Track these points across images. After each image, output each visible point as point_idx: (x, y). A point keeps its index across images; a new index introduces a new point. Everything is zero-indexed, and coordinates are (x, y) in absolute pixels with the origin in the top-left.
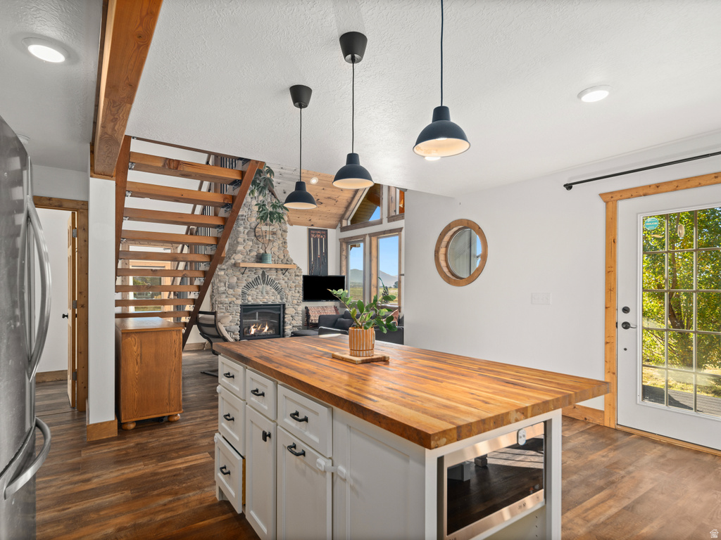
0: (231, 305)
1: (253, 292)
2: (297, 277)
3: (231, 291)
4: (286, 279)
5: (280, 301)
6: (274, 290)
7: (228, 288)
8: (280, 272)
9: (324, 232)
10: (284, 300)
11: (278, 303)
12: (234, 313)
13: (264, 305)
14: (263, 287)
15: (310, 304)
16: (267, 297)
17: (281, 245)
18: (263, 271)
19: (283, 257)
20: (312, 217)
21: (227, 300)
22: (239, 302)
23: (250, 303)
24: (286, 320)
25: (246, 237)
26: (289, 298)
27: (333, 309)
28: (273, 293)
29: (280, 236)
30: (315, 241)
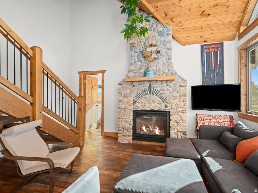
0: (126, 110)
1: (142, 100)
2: (181, 88)
3: (126, 100)
4: (171, 89)
5: (165, 109)
6: (159, 99)
7: (124, 97)
8: (165, 84)
9: (219, 45)
10: (169, 108)
11: (163, 110)
12: (128, 116)
13: (152, 111)
14: (150, 97)
15: (199, 112)
16: (153, 105)
17: (165, 61)
18: (150, 85)
19: (167, 71)
20: (202, 34)
21: (122, 106)
22: (132, 108)
23: (139, 109)
24: (171, 125)
25: (136, 59)
26: (174, 106)
27: (228, 119)
28: (159, 101)
29: (165, 54)
30: (209, 55)
